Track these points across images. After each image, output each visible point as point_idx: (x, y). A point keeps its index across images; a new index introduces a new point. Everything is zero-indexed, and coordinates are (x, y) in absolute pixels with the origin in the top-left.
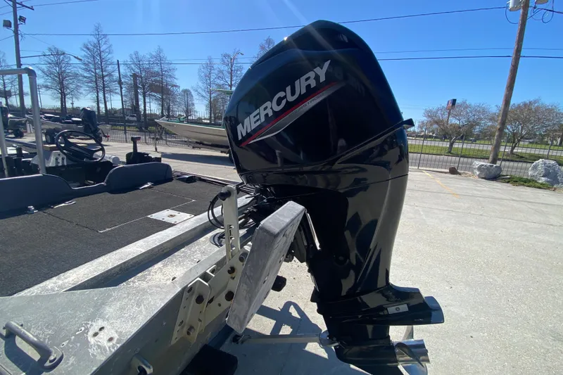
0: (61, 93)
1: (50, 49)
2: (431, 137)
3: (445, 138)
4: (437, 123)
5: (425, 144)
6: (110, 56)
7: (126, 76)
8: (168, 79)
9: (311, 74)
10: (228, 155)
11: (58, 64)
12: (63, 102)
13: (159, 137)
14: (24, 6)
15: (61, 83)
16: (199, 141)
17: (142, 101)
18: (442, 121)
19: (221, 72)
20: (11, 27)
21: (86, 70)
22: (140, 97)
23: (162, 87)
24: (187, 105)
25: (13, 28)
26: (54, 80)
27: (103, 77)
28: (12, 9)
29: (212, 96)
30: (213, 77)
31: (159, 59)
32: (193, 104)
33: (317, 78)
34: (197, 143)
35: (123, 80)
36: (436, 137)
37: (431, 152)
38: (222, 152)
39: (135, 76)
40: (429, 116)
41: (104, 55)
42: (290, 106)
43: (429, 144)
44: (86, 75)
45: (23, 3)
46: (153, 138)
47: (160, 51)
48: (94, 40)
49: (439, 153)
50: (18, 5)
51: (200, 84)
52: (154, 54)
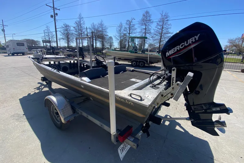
0: (67, 41)
1: (64, 25)
2: (231, 53)
3: (240, 54)
4: (235, 46)
5: (228, 57)
6: (84, 25)
7: (89, 33)
8: (105, 33)
9: (193, 38)
10: (131, 63)
11: (66, 30)
12: (68, 44)
14: (57, 9)
15: (68, 37)
16: (119, 58)
17: (95, 42)
18: (238, 45)
19: (126, 28)
20: (53, 17)
21: (76, 32)
22: (94, 41)
23: (102, 36)
24: (111, 43)
25: (54, 18)
26: (65, 36)
27: (82, 34)
28: (53, 11)
29: (122, 38)
30: (122, 30)
31: (101, 25)
32: (113, 43)
33: (195, 39)
34: (119, 59)
35: (88, 35)
36: (234, 54)
37: (231, 61)
38: (128, 62)
39: (92, 33)
40: (230, 42)
41: (82, 25)
42: (185, 47)
43: (230, 57)
44: (76, 33)
45: (57, 8)
47: (102, 21)
48: (78, 20)
49: (235, 62)
50: (55, 9)
51: (117, 34)
52: (100, 23)
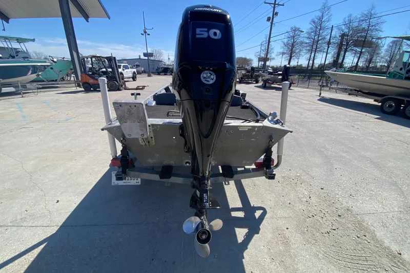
0: (290, 56)
6: (328, 24)
7: (335, 37)
8: (374, 33)
10: (379, 104)
13: (325, 84)
14: (279, 5)
15: (292, 50)
16: (358, 89)
17: (343, 55)
20: (270, 20)
21: (308, 38)
26: (288, 48)
27: (318, 41)
28: (273, 9)
31: (369, 16)
35: (332, 41)
38: (375, 101)
39: (343, 36)
41: (323, 24)
44: (307, 41)
46: (321, 86)
47: (373, 7)
48: (319, 14)
50: (276, 6)
52: (365, 13)
